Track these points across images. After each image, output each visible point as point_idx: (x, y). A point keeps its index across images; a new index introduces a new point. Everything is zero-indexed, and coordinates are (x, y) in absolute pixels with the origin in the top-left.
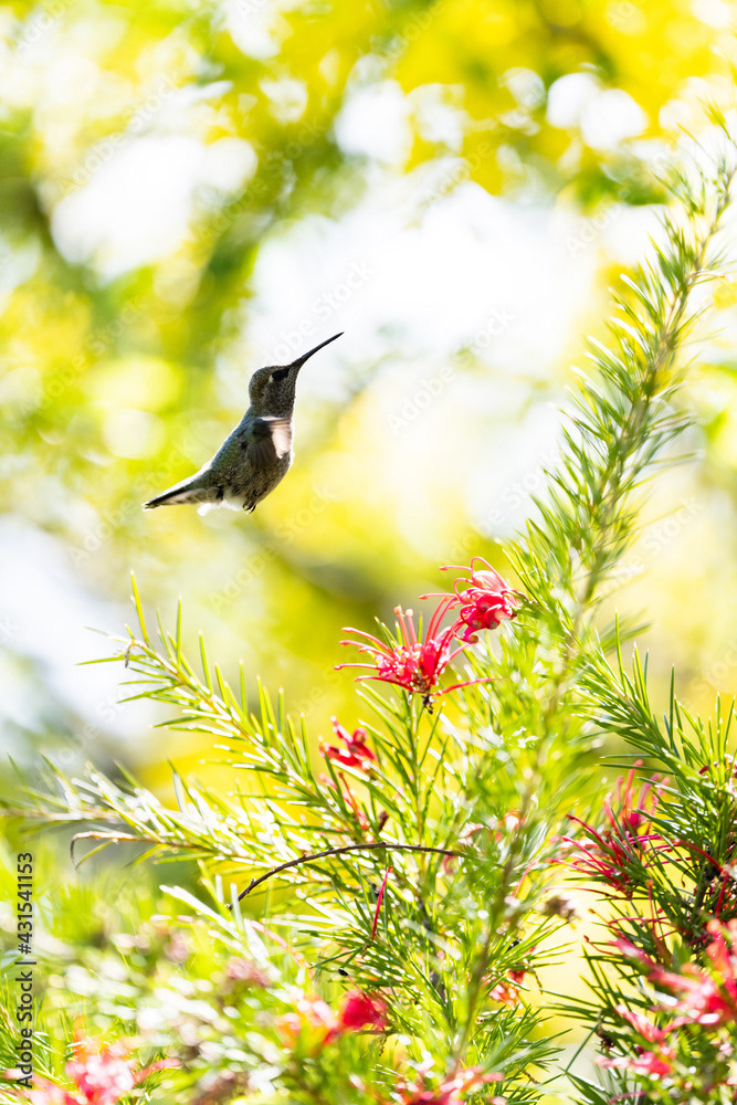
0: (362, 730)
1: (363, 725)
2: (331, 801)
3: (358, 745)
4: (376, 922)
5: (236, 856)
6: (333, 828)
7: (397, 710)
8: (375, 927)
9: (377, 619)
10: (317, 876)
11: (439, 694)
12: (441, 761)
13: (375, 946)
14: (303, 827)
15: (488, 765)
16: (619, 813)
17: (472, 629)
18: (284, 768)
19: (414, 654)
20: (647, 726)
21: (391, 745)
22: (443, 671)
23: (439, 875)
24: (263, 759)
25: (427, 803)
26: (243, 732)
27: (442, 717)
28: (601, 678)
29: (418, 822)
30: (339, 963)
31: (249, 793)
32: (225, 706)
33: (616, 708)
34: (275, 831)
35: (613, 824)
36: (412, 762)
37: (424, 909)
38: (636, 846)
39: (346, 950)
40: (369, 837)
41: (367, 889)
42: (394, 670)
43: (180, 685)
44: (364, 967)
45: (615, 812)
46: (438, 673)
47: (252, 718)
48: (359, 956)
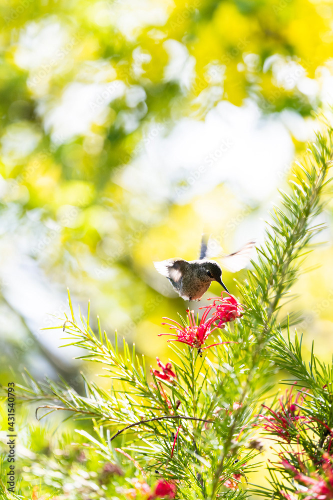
0: (170, 363)
1: (170, 361)
2: (155, 395)
3: (168, 370)
4: (173, 450)
5: (111, 418)
6: (156, 407)
7: (186, 355)
8: (173, 452)
9: (178, 313)
10: (147, 428)
11: (205, 349)
12: (206, 378)
13: (172, 460)
14: (142, 406)
15: (227, 380)
16: (286, 404)
17: (222, 321)
18: (134, 379)
19: (194, 330)
20: (300, 366)
21: (183, 371)
22: (207, 338)
23: (203, 430)
24: (125, 375)
25: (198, 397)
26: (116, 362)
27: (206, 358)
28: (280, 344)
29: (194, 405)
30: (156, 468)
31: (118, 390)
32: (108, 350)
33: (287, 357)
34: (129, 408)
35: (283, 410)
36: (192, 379)
37: (195, 445)
38: (293, 420)
39: (160, 462)
40: (172, 412)
41: (170, 435)
42: (185, 337)
43: (88, 340)
44: (167, 470)
45: (284, 404)
46: (205, 339)
47: (121, 356)
48: (165, 465)
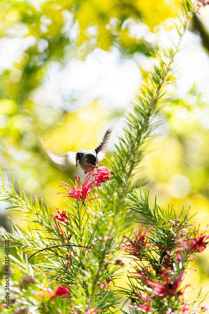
0: (65, 211)
1: (65, 209)
2: (55, 231)
3: (63, 215)
4: (67, 265)
5: (28, 246)
6: (56, 239)
7: (75, 205)
8: (67, 267)
9: (70, 179)
10: (51, 252)
11: (87, 201)
12: (87, 220)
13: (67, 272)
14: (48, 238)
15: (100, 222)
16: (138, 235)
17: (99, 182)
18: (42, 221)
20: (148, 211)
21: (73, 215)
23: (86, 253)
24: (36, 218)
25: (83, 232)
26: (31, 211)
27: (88, 207)
28: (135, 197)
29: (80, 238)
30: (56, 277)
31: (32, 228)
32: (25, 203)
33: (139, 206)
34: (39, 239)
35: (136, 239)
36: (79, 220)
37: (81, 262)
38: (143, 245)
39: (59, 274)
40: (66, 241)
41: (65, 256)
42: (74, 194)
43: (13, 197)
44: (64, 279)
45: (137, 235)
46: (87, 195)
47: (34, 207)
48: (62, 275)
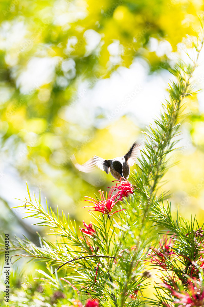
1: (91, 223)
2: (83, 244)
3: (90, 228)
5: (57, 260)
6: (84, 252)
7: (100, 219)
8: (95, 279)
9: (94, 194)
10: (79, 265)
11: (112, 214)
12: (113, 232)
13: (95, 284)
14: (75, 252)
16: (164, 245)
17: (122, 197)
18: (70, 235)
19: (104, 203)
20: (171, 222)
21: (99, 228)
22: (113, 207)
23: (113, 264)
24: (64, 233)
25: (109, 244)
26: (58, 225)
27: (113, 219)
28: (158, 209)
29: (107, 249)
30: (86, 289)
31: (60, 243)
32: (53, 219)
33: (162, 217)
34: (67, 253)
35: (162, 248)
36: (105, 233)
37: (109, 274)
39: (87, 286)
40: (94, 254)
41: (93, 268)
42: (99, 208)
43: (40, 213)
44: (93, 290)
45: (162, 245)
46: (111, 208)
47: (61, 221)
48: (91, 287)
